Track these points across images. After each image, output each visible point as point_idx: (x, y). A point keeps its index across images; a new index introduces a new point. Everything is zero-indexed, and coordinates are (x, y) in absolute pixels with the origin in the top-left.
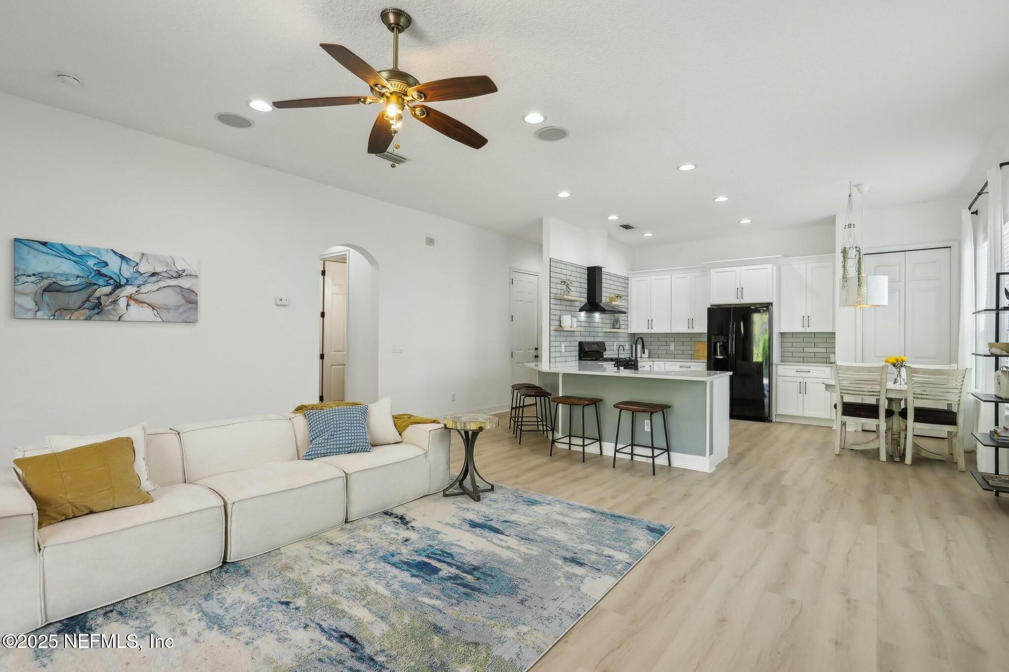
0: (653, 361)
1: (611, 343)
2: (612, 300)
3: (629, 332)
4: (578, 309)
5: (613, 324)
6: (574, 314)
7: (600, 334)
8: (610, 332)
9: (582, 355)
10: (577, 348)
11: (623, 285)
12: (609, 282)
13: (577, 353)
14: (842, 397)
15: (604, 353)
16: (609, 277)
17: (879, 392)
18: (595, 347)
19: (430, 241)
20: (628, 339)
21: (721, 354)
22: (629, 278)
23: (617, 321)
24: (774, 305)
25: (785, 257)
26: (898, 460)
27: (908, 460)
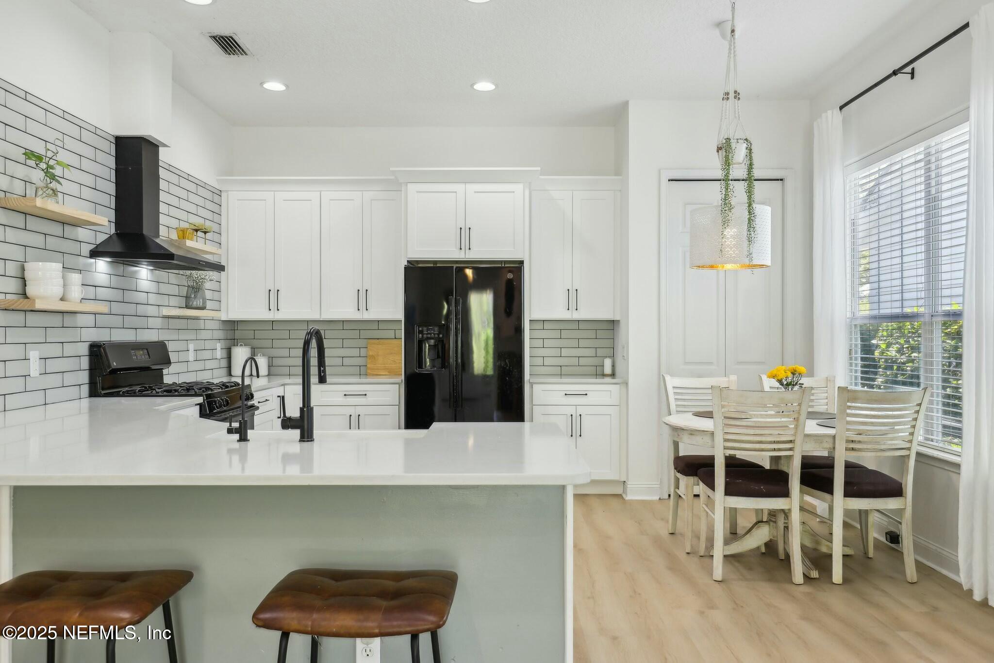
0: (284, 385)
1: (180, 346)
2: (183, 234)
3: (224, 318)
4: (86, 249)
5: (187, 298)
6: (70, 261)
7: (152, 322)
8: (178, 317)
9: (99, 380)
10: (85, 363)
11: (209, 205)
12: (174, 190)
13: (84, 377)
14: (676, 445)
15: (165, 371)
16: (174, 179)
17: (791, 442)
18: (140, 358)
20: (220, 334)
21: (433, 366)
22: (223, 194)
23: (196, 289)
24: (526, 265)
25: (543, 173)
26: (814, 573)
27: (838, 574)
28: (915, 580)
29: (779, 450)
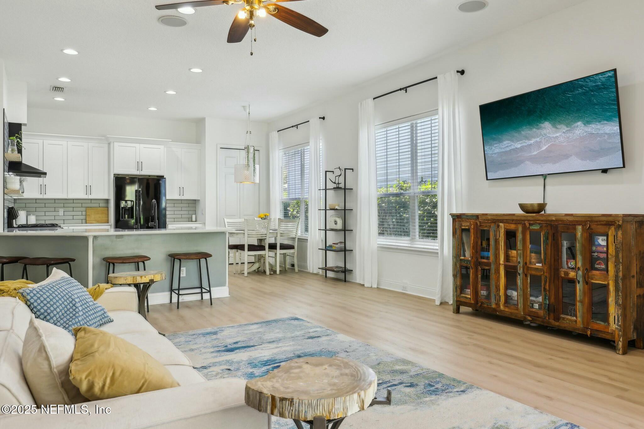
17: (266, 234)
21: (128, 217)
25: (171, 141)
26: (272, 273)
27: (278, 272)
29: (263, 237)
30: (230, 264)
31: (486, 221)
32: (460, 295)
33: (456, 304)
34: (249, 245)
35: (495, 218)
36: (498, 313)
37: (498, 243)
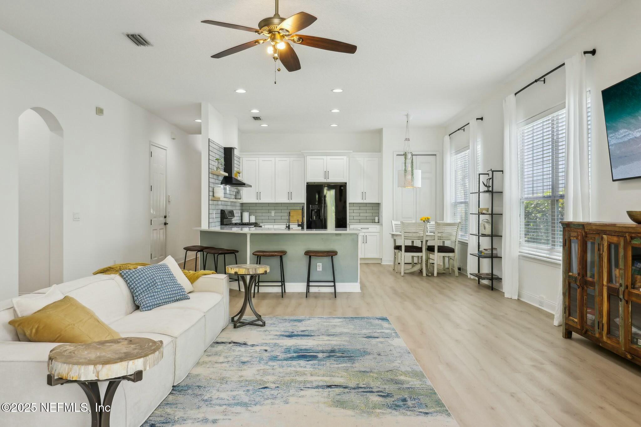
1: (235, 211)
3: (241, 202)
4: (220, 182)
5: (236, 195)
6: (219, 186)
8: (234, 202)
10: (220, 215)
11: (239, 164)
13: (220, 220)
15: (233, 219)
17: (423, 237)
19: (100, 111)
20: (241, 208)
21: (316, 218)
22: (241, 159)
23: (238, 192)
24: (348, 184)
25: (353, 152)
26: (430, 275)
27: (435, 274)
28: (458, 275)
30: (405, 263)
31: (592, 232)
32: (568, 317)
33: (565, 327)
34: (406, 246)
35: (598, 228)
36: (601, 344)
37: (602, 259)
